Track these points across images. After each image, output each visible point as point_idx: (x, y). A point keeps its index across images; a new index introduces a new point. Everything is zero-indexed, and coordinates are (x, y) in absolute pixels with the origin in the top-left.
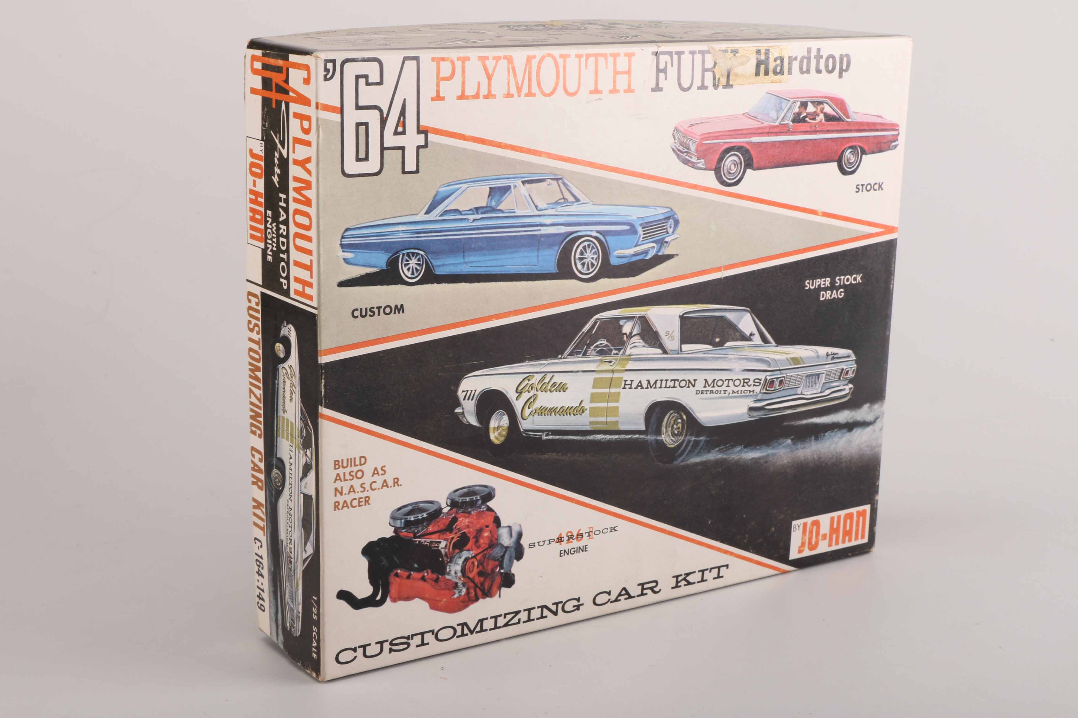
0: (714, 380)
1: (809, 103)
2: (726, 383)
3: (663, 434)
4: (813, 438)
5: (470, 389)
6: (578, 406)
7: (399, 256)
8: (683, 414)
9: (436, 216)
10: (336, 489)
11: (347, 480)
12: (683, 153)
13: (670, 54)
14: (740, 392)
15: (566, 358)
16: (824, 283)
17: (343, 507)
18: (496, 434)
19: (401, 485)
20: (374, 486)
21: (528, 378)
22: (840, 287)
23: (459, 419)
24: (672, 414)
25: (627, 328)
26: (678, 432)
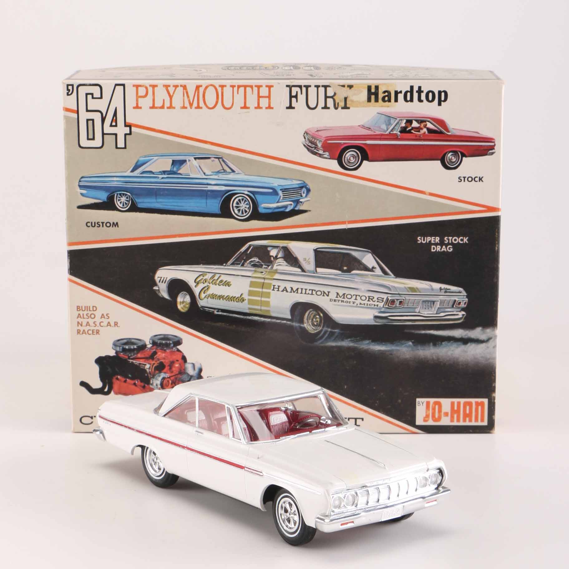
0: (344, 294)
1: (414, 122)
2: (354, 297)
3: (305, 323)
4: (431, 344)
5: (163, 277)
6: (239, 296)
7: (114, 195)
8: (320, 313)
9: (138, 174)
10: (78, 323)
11: (85, 318)
12: (312, 147)
13: (300, 87)
14: (366, 305)
15: (229, 266)
16: (434, 240)
17: (83, 333)
18: (182, 305)
19: (119, 327)
20: (102, 324)
21: (203, 275)
22: (449, 244)
23: (156, 294)
24: (312, 311)
25: (273, 253)
26: (316, 323)
